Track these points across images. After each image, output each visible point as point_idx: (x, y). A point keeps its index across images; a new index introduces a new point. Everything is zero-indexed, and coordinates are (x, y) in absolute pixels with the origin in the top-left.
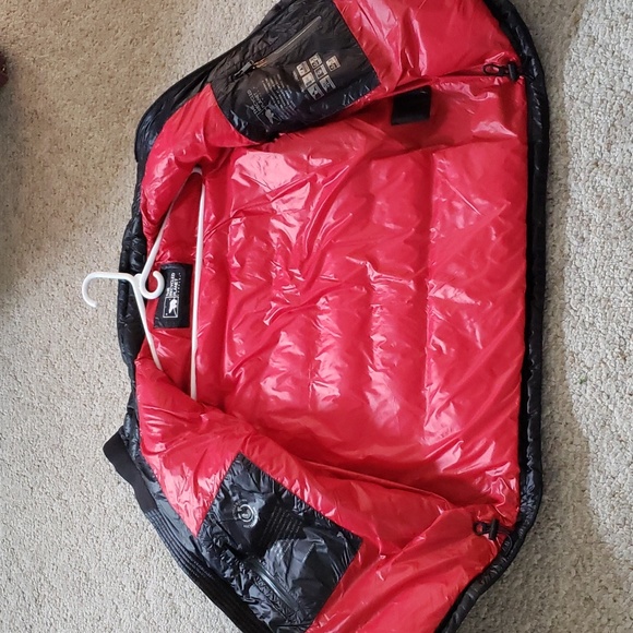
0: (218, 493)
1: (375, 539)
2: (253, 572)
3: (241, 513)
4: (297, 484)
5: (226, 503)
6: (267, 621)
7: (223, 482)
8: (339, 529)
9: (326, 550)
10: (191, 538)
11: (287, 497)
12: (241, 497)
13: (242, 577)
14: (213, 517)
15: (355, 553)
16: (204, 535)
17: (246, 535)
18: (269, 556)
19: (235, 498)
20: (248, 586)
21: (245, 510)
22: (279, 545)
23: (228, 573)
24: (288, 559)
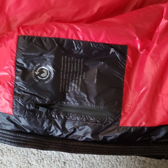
0: (16, 71)
1: (134, 41)
2: (63, 113)
3: (39, 75)
4: (71, 32)
5: (25, 74)
6: (89, 136)
7: (17, 62)
8: (111, 46)
9: (107, 67)
10: (8, 119)
11: (68, 44)
12: (35, 64)
13: (57, 121)
14: (19, 90)
15: (126, 58)
16: (18, 107)
17: (49, 89)
18: (69, 96)
19: (30, 68)
20: (63, 125)
21: (41, 71)
22: (73, 84)
23: (45, 125)
24: (84, 88)
